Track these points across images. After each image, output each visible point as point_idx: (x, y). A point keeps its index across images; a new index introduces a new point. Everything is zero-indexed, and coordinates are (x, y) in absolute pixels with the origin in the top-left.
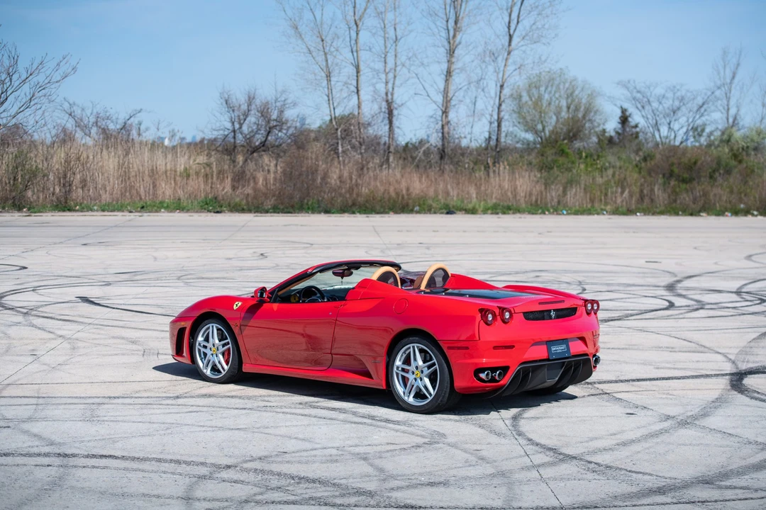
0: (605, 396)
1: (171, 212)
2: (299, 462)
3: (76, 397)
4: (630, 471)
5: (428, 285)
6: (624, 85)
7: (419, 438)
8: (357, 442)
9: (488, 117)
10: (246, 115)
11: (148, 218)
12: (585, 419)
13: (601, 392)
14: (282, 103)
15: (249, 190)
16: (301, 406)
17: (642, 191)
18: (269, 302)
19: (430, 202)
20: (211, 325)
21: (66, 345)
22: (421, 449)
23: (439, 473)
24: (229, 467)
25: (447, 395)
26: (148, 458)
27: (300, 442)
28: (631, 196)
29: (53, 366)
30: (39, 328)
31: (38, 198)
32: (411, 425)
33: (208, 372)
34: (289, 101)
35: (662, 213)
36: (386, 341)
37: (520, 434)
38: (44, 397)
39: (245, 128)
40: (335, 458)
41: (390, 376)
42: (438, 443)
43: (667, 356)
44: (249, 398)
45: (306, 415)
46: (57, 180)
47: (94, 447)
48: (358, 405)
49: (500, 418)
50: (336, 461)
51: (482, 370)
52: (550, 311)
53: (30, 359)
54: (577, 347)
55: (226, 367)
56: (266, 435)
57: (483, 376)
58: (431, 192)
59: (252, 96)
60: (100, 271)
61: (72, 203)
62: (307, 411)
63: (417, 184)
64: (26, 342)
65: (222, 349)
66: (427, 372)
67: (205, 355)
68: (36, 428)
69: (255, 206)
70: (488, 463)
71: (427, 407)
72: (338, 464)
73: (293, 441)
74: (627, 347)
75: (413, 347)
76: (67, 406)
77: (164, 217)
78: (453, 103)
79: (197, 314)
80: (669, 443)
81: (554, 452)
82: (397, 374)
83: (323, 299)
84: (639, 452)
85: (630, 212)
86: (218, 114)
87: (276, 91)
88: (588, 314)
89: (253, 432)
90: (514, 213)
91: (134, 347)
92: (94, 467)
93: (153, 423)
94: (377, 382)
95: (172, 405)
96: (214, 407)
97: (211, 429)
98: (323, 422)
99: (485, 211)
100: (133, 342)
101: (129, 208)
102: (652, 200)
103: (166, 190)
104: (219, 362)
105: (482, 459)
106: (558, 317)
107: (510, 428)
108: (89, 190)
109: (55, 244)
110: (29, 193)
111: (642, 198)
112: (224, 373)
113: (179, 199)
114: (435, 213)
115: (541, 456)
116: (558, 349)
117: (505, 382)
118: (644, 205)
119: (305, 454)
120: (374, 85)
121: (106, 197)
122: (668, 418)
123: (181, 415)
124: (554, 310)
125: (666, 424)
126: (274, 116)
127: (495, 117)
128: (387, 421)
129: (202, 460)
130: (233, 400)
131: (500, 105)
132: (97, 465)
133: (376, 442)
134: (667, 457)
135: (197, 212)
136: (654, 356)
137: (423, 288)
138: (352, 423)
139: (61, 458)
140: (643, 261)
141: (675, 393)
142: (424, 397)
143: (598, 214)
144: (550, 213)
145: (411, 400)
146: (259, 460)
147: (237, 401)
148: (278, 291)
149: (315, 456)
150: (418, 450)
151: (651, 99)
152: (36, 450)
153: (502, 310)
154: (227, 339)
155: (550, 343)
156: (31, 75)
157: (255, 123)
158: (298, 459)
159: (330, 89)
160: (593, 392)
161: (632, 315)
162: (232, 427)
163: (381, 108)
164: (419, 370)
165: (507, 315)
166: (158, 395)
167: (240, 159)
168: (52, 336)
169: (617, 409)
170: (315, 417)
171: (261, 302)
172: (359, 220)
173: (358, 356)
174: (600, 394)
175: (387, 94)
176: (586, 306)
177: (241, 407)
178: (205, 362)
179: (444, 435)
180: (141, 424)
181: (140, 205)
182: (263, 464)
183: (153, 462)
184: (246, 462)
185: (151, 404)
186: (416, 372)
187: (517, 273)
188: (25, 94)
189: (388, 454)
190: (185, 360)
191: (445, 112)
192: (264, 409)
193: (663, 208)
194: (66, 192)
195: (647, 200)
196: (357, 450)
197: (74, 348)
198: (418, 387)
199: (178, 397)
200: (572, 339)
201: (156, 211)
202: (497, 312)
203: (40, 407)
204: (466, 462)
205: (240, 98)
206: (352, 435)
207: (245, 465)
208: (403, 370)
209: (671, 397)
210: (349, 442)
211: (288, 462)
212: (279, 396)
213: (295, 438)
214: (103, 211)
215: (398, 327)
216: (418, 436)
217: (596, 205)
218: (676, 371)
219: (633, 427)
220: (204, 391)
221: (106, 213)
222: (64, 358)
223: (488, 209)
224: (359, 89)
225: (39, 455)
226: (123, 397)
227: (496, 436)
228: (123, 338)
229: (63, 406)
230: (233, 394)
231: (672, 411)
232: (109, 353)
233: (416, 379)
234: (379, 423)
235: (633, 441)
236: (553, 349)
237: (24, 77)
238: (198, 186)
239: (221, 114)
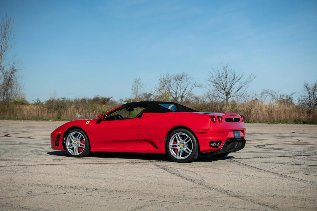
1: (283, 124)
15: (311, 117)
61: (250, 120)
77: (280, 125)
86: (303, 91)
101: (269, 122)
113: (287, 120)
121: (262, 119)
135: (292, 124)
181: (273, 121)
201: (278, 123)
214: (260, 123)
238: (295, 115)
239: (305, 91)
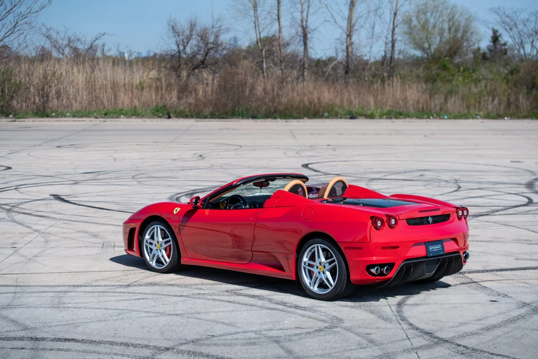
0: (473, 285)
1: (129, 118)
2: (224, 345)
3: (47, 286)
4: (492, 354)
5: (330, 195)
6: (496, 11)
7: (321, 322)
8: (270, 326)
9: (384, 39)
10: (189, 38)
11: (110, 123)
12: (456, 305)
13: (470, 281)
14: (218, 29)
15: (191, 100)
16: (227, 294)
17: (509, 99)
18: (202, 208)
19: (337, 109)
20: (155, 226)
21: (40, 239)
22: (323, 333)
23: (337, 354)
24: (167, 349)
25: (345, 286)
26: (103, 341)
27: (225, 326)
28: (500, 103)
29: (29, 258)
30: (19, 224)
31: (22, 106)
32: (315, 311)
33: (153, 264)
34: (223, 27)
35: (525, 117)
36: (296, 240)
37: (403, 319)
38: (21, 286)
39: (188, 50)
40: (253, 341)
41: (299, 270)
42: (337, 327)
43: (526, 248)
44: (186, 286)
45: (231, 302)
46: (36, 92)
47: (60, 331)
48: (273, 292)
49: (387, 305)
50: (254, 344)
51: (373, 266)
52: (428, 217)
53: (11, 251)
54: (450, 246)
55: (168, 260)
56: (199, 320)
57: (373, 271)
58: (338, 101)
59: (193, 23)
60: (71, 171)
61: (49, 110)
62: (232, 298)
63: (327, 95)
64: (8, 235)
65: (164, 246)
66: (328, 267)
67: (151, 250)
68: (13, 314)
69: (196, 113)
70: (376, 345)
71: (328, 296)
72: (255, 347)
73: (220, 325)
74: (493, 239)
75: (318, 247)
76: (39, 294)
77: (123, 122)
78: (356, 28)
79: (144, 217)
80: (525, 328)
81: (430, 336)
82: (305, 268)
83: (246, 205)
84: (500, 336)
85: (499, 117)
86: (166, 38)
87: (213, 19)
88: (460, 219)
89: (188, 317)
90: (405, 118)
91: (95, 240)
92: (59, 350)
93: (108, 309)
94: (289, 275)
95: (124, 293)
96: (157, 294)
97: (154, 314)
98: (244, 308)
99: (381, 117)
100: (95, 236)
101: (95, 115)
102: (517, 107)
103: (124, 100)
104: (163, 256)
105: (372, 342)
106: (434, 222)
107: (395, 313)
108: (62, 101)
109: (35, 146)
110: (15, 103)
111: (509, 104)
112: (166, 265)
113: (135, 107)
114: (341, 118)
115: (420, 339)
116: (435, 248)
117: (391, 276)
118: (511, 111)
119: (229, 337)
120: (292, 14)
121: (76, 106)
122: (525, 305)
123: (131, 302)
124: (431, 217)
125: (522, 311)
126: (212, 39)
127: (390, 39)
128: (297, 307)
129: (146, 343)
130: (173, 289)
131: (394, 29)
132: (61, 348)
133: (286, 326)
134: (522, 341)
135: (150, 118)
136: (515, 248)
137: (325, 197)
138: (268, 308)
139: (33, 342)
140: (508, 161)
141: (530, 281)
142: (326, 287)
143: (473, 118)
144: (434, 118)
145: (315, 289)
146: (192, 343)
147: (176, 289)
148: (209, 200)
149: (237, 339)
150: (320, 334)
151: (518, 23)
152: (12, 335)
153: (389, 217)
154: (168, 237)
155: (427, 243)
156: (15, 6)
157: (196, 45)
158: (222, 342)
159: (256, 17)
160: (464, 280)
161: (498, 211)
162: (172, 313)
163: (297, 33)
164: (322, 265)
165: (393, 222)
166: (113, 284)
167: (184, 74)
168: (29, 230)
169: (483, 297)
170: (239, 303)
171: (196, 209)
172: (279, 124)
173: (274, 254)
174: (470, 283)
175: (302, 21)
176: (457, 213)
177: (180, 294)
178: (151, 256)
179: (341, 320)
180: (98, 310)
181: (104, 112)
182: (195, 347)
183: (107, 345)
184: (181, 344)
185: (107, 292)
186: (320, 267)
187: (405, 172)
188: (11, 22)
189: (296, 338)
190: (135, 254)
191: (349, 36)
192: (197, 296)
193: (526, 114)
194: (44, 101)
195: (513, 107)
196: (271, 333)
197: (47, 242)
198: (321, 279)
199: (129, 286)
200: (447, 240)
201: (117, 117)
202: (385, 219)
203: (18, 295)
204: (358, 345)
205: (183, 24)
206: (267, 320)
207: (181, 348)
208: (309, 265)
209: (527, 285)
210: (265, 327)
211: (215, 345)
212: (210, 284)
213: (222, 323)
214: (74, 117)
215: (306, 230)
216: (320, 321)
217: (472, 111)
218: (532, 262)
219: (495, 313)
220: (150, 280)
221: (76, 119)
222: (39, 250)
223: (384, 115)
224: (280, 17)
225: (15, 339)
226: (85, 286)
227: (384, 321)
228: (86, 232)
229: (35, 295)
230: (174, 282)
231: (528, 299)
232: (75, 245)
233: (319, 273)
234: (289, 309)
235: (495, 326)
236: (431, 248)
237: (9, 8)
238: (151, 96)
239: (169, 38)
